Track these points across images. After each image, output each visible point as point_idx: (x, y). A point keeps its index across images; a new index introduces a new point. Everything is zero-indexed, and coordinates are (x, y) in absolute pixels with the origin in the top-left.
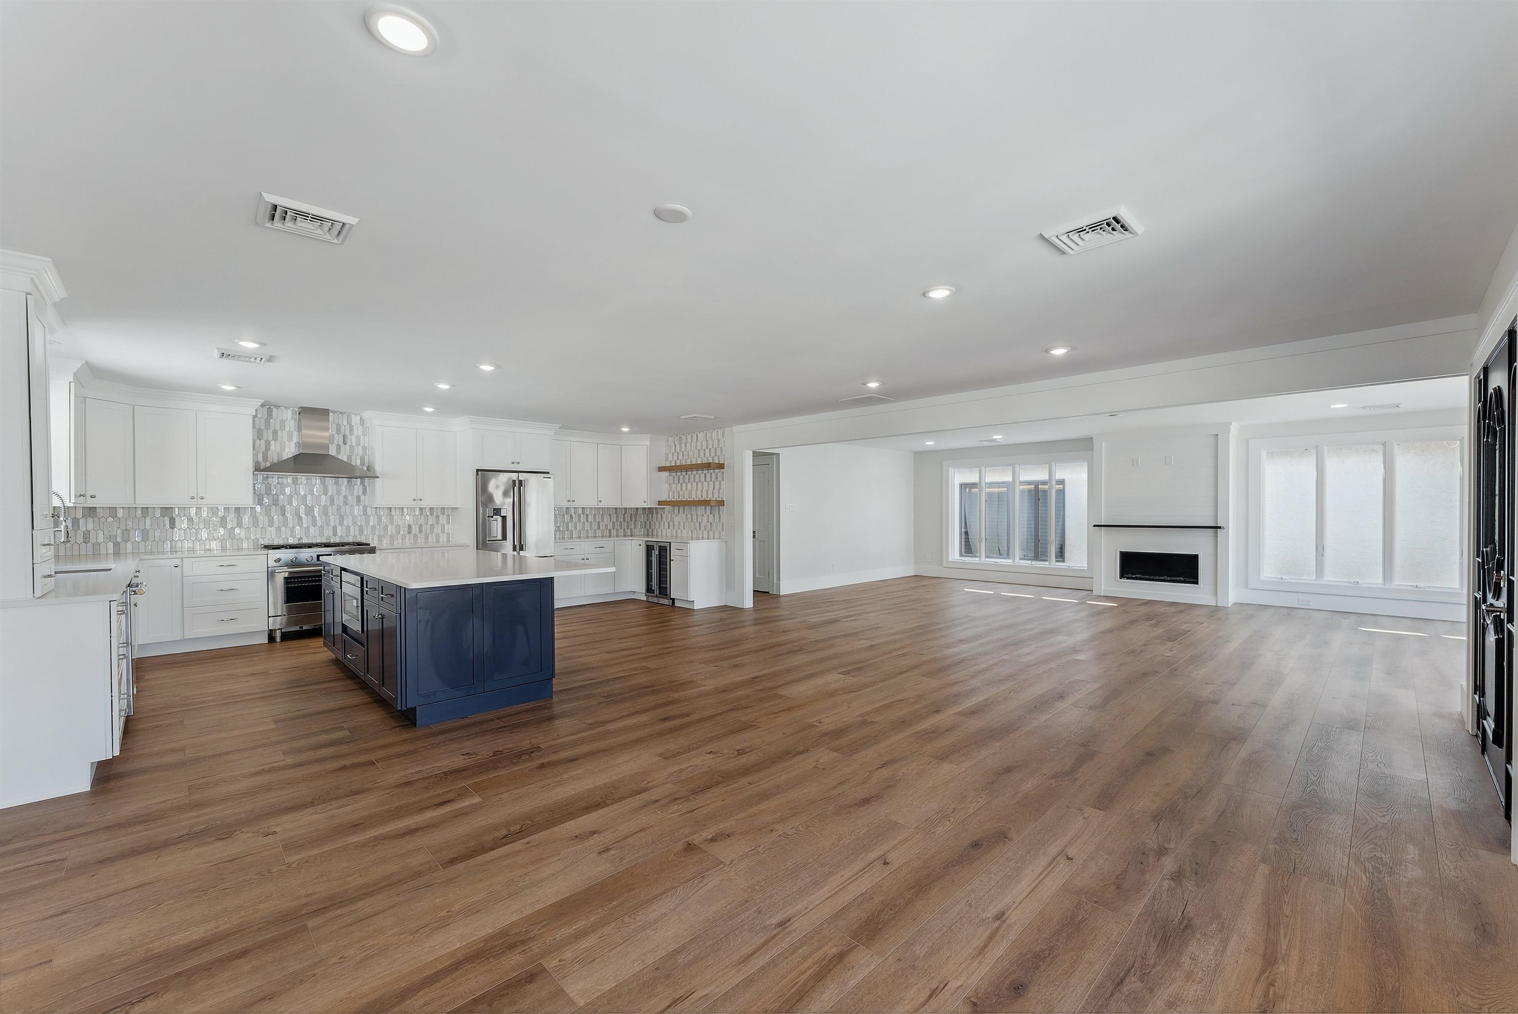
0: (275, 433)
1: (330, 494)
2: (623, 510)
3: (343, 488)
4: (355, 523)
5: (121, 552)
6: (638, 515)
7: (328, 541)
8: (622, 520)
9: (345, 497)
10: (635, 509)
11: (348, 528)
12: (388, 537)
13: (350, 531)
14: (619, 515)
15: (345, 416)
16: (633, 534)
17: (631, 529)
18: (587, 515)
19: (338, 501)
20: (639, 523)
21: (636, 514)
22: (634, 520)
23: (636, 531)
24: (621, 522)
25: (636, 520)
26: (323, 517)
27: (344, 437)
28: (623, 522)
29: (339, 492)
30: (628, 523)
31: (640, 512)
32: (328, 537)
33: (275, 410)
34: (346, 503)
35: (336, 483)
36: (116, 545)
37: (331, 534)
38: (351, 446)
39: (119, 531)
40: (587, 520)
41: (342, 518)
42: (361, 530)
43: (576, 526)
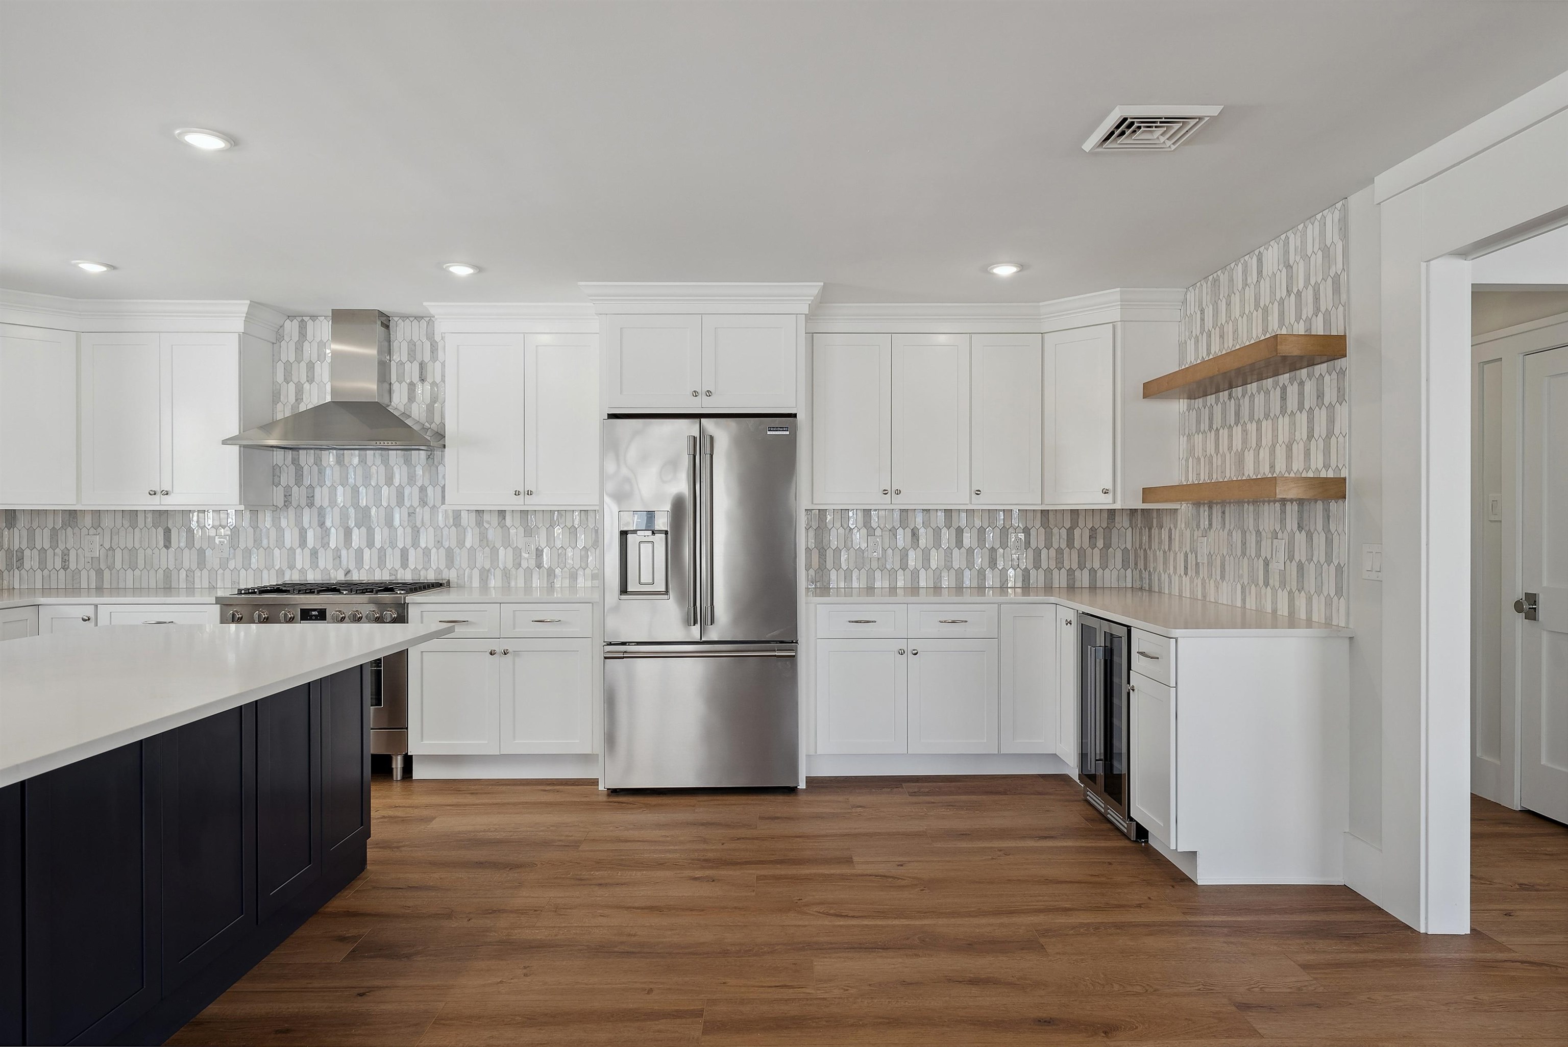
0: (311, 366)
1: (397, 482)
2: (1068, 517)
3: (419, 471)
4: (439, 543)
5: (104, 587)
6: (1115, 531)
7: (393, 578)
8: (1063, 545)
9: (423, 489)
10: (1105, 515)
11: (427, 552)
12: (498, 573)
13: (430, 560)
14: (1055, 530)
15: (424, 323)
16: (1099, 584)
17: (1093, 572)
18: (960, 532)
19: (412, 495)
20: (1119, 554)
21: (1108, 529)
22: (1100, 544)
23: (1109, 577)
24: (1059, 551)
25: (1107, 546)
26: (386, 530)
27: (422, 366)
28: (1067, 551)
29: (412, 479)
30: (1082, 553)
31: (1123, 522)
32: (394, 571)
33: (310, 324)
34: (423, 502)
35: (407, 461)
36: (100, 573)
37: (398, 565)
38: (434, 384)
39: (103, 551)
40: (959, 543)
41: (416, 533)
42: (450, 556)
43: (926, 559)
